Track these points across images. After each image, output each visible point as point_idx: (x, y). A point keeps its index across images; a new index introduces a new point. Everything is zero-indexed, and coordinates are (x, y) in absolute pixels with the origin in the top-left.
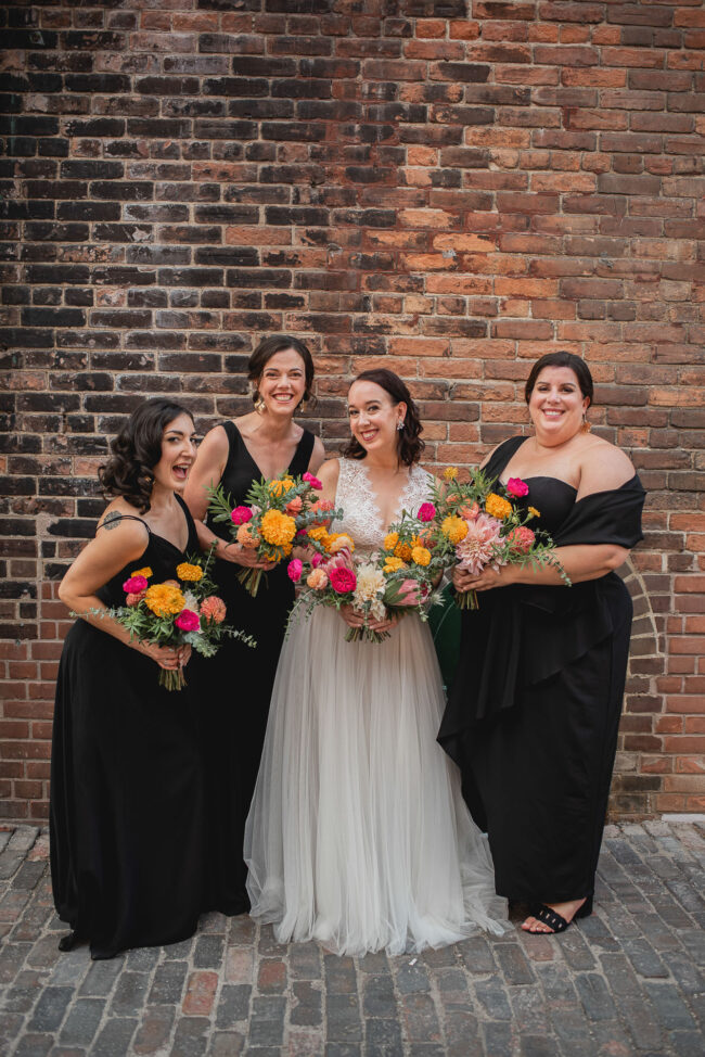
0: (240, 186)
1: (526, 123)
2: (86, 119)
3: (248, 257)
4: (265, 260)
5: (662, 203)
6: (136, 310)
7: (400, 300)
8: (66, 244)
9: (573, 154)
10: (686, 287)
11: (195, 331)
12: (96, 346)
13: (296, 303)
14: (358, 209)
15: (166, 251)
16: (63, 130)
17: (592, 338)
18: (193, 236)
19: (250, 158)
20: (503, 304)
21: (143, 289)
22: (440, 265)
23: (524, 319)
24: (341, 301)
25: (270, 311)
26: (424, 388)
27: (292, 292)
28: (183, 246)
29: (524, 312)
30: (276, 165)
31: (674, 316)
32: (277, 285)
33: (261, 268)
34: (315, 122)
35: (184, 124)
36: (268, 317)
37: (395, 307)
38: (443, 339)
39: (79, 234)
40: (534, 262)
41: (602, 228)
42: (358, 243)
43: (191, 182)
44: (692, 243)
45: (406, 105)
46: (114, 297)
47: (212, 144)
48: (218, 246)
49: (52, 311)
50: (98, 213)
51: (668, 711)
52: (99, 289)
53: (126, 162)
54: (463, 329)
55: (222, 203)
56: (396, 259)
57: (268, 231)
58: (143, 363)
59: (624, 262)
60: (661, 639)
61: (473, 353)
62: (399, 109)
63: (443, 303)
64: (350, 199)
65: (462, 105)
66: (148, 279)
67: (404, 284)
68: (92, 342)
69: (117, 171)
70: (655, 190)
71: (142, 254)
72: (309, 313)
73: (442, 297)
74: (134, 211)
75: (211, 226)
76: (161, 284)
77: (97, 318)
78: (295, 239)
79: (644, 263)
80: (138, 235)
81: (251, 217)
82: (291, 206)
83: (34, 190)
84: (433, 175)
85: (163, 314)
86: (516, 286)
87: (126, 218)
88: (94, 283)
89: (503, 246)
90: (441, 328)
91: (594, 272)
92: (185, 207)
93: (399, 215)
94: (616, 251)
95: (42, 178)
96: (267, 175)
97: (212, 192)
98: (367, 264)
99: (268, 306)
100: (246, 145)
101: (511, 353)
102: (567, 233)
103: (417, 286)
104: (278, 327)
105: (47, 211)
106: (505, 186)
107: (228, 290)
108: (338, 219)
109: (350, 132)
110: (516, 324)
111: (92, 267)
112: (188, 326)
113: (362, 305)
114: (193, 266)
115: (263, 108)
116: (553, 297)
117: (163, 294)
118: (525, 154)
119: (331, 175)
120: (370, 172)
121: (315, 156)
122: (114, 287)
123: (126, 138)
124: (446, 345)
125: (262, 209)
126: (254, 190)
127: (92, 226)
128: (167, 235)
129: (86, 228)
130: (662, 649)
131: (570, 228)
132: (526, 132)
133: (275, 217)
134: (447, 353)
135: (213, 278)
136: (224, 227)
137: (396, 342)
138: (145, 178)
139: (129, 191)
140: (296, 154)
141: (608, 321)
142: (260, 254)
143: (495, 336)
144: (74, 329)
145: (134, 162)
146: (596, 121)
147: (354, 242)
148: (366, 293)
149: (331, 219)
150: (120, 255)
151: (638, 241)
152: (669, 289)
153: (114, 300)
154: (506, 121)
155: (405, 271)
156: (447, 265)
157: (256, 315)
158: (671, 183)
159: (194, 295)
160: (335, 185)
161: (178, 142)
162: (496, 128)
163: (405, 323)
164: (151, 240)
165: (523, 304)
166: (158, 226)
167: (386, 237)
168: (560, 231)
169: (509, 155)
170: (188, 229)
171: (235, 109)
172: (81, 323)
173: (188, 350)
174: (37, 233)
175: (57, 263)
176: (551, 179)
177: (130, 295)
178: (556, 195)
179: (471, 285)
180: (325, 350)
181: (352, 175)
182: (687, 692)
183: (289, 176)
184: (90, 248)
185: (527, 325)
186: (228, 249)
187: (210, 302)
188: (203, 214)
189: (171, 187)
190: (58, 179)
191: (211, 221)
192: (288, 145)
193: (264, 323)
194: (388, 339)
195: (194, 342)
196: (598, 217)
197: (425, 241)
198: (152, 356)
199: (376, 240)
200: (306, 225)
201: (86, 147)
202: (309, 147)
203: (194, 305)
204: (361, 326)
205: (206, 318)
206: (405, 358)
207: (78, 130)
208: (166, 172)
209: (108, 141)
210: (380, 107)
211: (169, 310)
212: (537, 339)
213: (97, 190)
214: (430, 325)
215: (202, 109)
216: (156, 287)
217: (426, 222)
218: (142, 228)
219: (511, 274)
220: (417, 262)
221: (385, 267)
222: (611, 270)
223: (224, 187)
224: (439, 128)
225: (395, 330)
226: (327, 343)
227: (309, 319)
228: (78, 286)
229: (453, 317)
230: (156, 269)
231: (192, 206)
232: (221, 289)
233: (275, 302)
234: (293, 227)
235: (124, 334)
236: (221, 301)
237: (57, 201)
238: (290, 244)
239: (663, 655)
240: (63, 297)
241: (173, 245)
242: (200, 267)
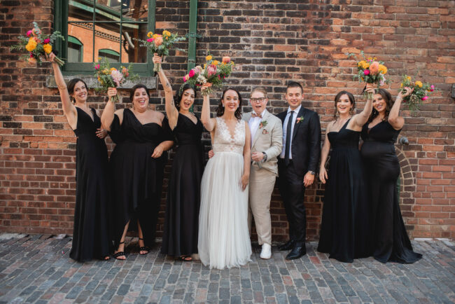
0: (279, 32)
1: (372, 10)
2: (229, 10)
3: (282, 55)
4: (287, 56)
5: (416, 37)
6: (244, 72)
7: (331, 69)
8: (222, 50)
9: (387, 21)
10: (424, 64)
11: (264, 79)
13: (297, 70)
14: (317, 39)
15: (255, 53)
16: (222, 13)
17: (393, 81)
18: (264, 48)
19: (282, 23)
21: (247, 65)
22: (343, 57)
24: (312, 69)
25: (289, 73)
27: (296, 66)
28: (261, 51)
30: (291, 25)
31: (419, 73)
32: (291, 64)
33: (286, 58)
34: (304, 11)
35: (261, 11)
36: (288, 74)
37: (329, 71)
38: (344, 82)
39: (226, 47)
41: (397, 45)
43: (263, 30)
44: (426, 50)
45: (333, 5)
47: (270, 18)
48: (272, 51)
50: (233, 40)
51: (417, 203)
53: (242, 24)
54: (351, 78)
55: (273, 37)
56: (329, 56)
57: (288, 46)
58: (247, 89)
59: (403, 56)
60: (415, 180)
61: (354, 86)
62: (331, 7)
63: (345, 70)
64: (314, 36)
65: (351, 5)
66: (249, 62)
67: (332, 64)
68: (231, 82)
69: (239, 27)
70: (414, 32)
71: (247, 54)
72: (301, 73)
73: (344, 68)
74: (245, 40)
75: (269, 45)
77: (232, 75)
78: (297, 49)
79: (410, 57)
80: (246, 47)
81: (282, 42)
82: (296, 38)
83: (212, 33)
84: (342, 28)
85: (254, 73)
87: (242, 42)
89: (365, 51)
90: (344, 78)
91: (394, 59)
92: (261, 39)
93: (331, 41)
94: (401, 53)
95: (215, 29)
96: (288, 28)
97: (270, 34)
98: (320, 57)
99: (288, 71)
100: (281, 18)
102: (385, 47)
103: (336, 64)
104: (291, 78)
105: (216, 40)
106: (365, 32)
107: (275, 65)
108: (311, 42)
109: (315, 14)
112: (262, 77)
113: (318, 71)
114: (264, 58)
115: (287, 6)
117: (254, 67)
118: (372, 21)
119: (309, 28)
120: (321, 27)
121: (304, 22)
122: (238, 64)
123: (242, 16)
124: (345, 84)
125: (286, 39)
126: (284, 33)
127: (231, 44)
128: (255, 48)
129: (229, 45)
130: (415, 183)
131: (386, 45)
132: (372, 14)
133: (290, 42)
134: (346, 86)
135: (270, 62)
136: (274, 45)
137: (329, 82)
138: (248, 29)
139: (243, 33)
140: (297, 21)
141: (398, 76)
142: (285, 54)
145: (245, 24)
146: (395, 10)
147: (316, 50)
148: (320, 66)
149: (308, 42)
150: (240, 54)
151: (408, 49)
152: (418, 65)
153: (238, 69)
154: (366, 10)
155: (332, 60)
156: (346, 58)
157: (284, 74)
158: (419, 30)
159: (264, 67)
160: (310, 31)
161: (259, 17)
162: (362, 13)
163: (332, 76)
164: (250, 49)
166: (252, 45)
167: (326, 48)
168: (383, 46)
169: (366, 21)
170: (262, 46)
171: (278, 7)
174: (213, 47)
175: (219, 56)
176: (380, 29)
177: (243, 67)
178: (381, 34)
179: (354, 64)
180: (306, 85)
181: (316, 28)
182: (423, 197)
183: (295, 28)
184: (230, 52)
186: (275, 52)
187: (269, 69)
188: (267, 41)
189: (257, 32)
190: (220, 29)
191: (270, 43)
192: (295, 19)
193: (287, 76)
194: (327, 81)
195: (264, 83)
196: (395, 42)
197: (339, 50)
198: (250, 87)
199: (323, 49)
200: (300, 44)
201: (229, 19)
202: (301, 19)
203: (264, 70)
204: (318, 77)
205: (268, 74)
206: (332, 88)
207: (226, 13)
208: (255, 27)
209: (237, 17)
210: (325, 6)
211: (256, 72)
213: (232, 33)
214: (340, 77)
215: (267, 7)
216: (252, 64)
217: (339, 43)
218: (247, 45)
220: (336, 56)
221: (326, 58)
222: (399, 59)
223: (274, 32)
224: (345, 12)
225: (329, 79)
226: (307, 83)
227: (301, 75)
229: (348, 74)
230: (252, 59)
231: (264, 38)
232: (272, 65)
233: (290, 69)
234: (297, 45)
235: (241, 80)
236: (273, 69)
237: (219, 37)
238: (295, 51)
239: (415, 185)
241: (257, 51)
242: (266, 58)
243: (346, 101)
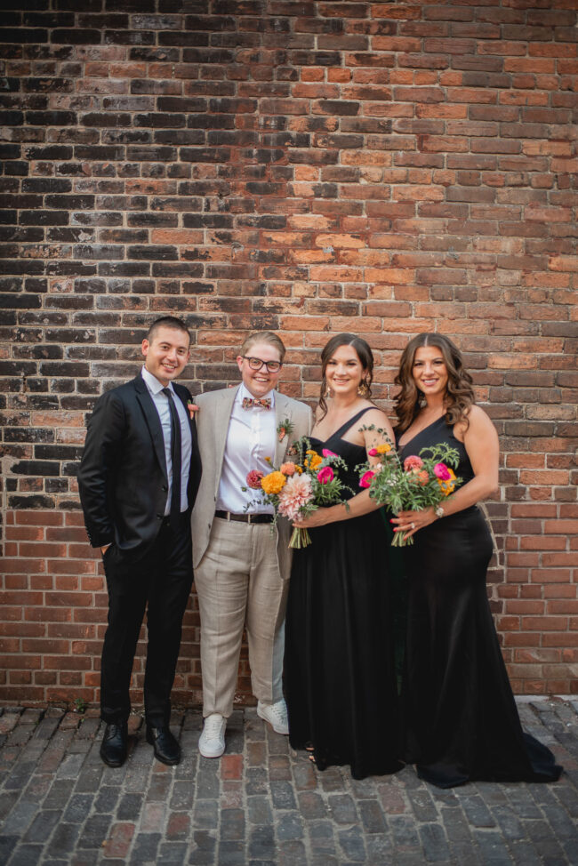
0: (163, 198)
1: (388, 146)
2: (42, 146)
3: (169, 253)
4: (183, 256)
5: (497, 209)
6: (81, 295)
7: (290, 286)
8: (26, 243)
9: (426, 171)
10: (517, 274)
11: (128, 312)
12: (49, 323)
13: (207, 289)
14: (256, 215)
15: (105, 249)
16: (24, 154)
17: (443, 315)
18: (126, 236)
19: (171, 176)
20: (372, 289)
21: (86, 279)
22: (321, 258)
23: (387, 301)
24: (243, 288)
25: (187, 296)
26: (309, 356)
27: (204, 280)
28: (118, 245)
29: (388, 296)
30: (191, 181)
31: (507, 297)
32: (193, 275)
33: (180, 262)
34: (222, 147)
35: (118, 149)
36: (186, 301)
37: (286, 292)
38: (324, 317)
39: (37, 236)
40: (396, 255)
41: (449, 228)
42: (256, 242)
43: (124, 195)
44: (521, 240)
45: (294, 133)
46: (63, 285)
47: (141, 164)
48: (145, 245)
49: (14, 296)
50: (51, 219)
51: (508, 613)
52: (51, 278)
53: (73, 180)
54: (340, 309)
55: (149, 211)
56: (286, 254)
57: (185, 232)
58: (87, 337)
59: (467, 255)
60: (501, 555)
61: (348, 328)
62: (288, 137)
63: (324, 289)
64: (249, 207)
65: (338, 133)
66: (90, 271)
67: (292, 274)
68: (46, 320)
69: (66, 186)
70: (491, 198)
71: (86, 251)
72: (218, 296)
73: (323, 284)
74: (80, 218)
75: (139, 229)
76: (100, 275)
77: (50, 302)
78: (206, 239)
79: (484, 256)
80: (82, 236)
81: (170, 222)
82: (203, 213)
84: (315, 188)
85: (102, 299)
86: (382, 275)
87: (73, 224)
88: (48, 274)
89: (371, 243)
90: (323, 308)
91: (444, 263)
92: (119, 214)
93: (288, 220)
94: (461, 246)
95: (7, 192)
96: (184, 189)
97: (141, 202)
98: (263, 258)
99: (185, 292)
100: (168, 165)
101: (378, 328)
102: (422, 232)
103: (303, 275)
105: (11, 218)
106: (372, 197)
107: (154, 279)
108: (240, 223)
109: (249, 155)
110: (382, 304)
111: (46, 261)
112: (122, 307)
113: (260, 291)
114: (126, 260)
115: (180, 137)
116: (411, 283)
117: (103, 283)
118: (387, 171)
119: (235, 188)
120: (265, 186)
121: (222, 173)
122: (64, 277)
123: (74, 161)
124: (326, 322)
125: (180, 216)
126: (174, 200)
127: (46, 229)
128: (106, 236)
129: (42, 232)
130: (502, 563)
131: (424, 229)
132: (388, 154)
133: (191, 222)
134: (327, 328)
135: (142, 270)
136: (150, 230)
137: (286, 320)
138: (88, 192)
139: (76, 202)
140: (207, 172)
141: (455, 302)
142: (178, 251)
143: (365, 314)
144: (32, 311)
145: (80, 179)
146: (444, 145)
147: (252, 241)
148: (263, 281)
149: (234, 223)
150: (68, 253)
151: (478, 239)
152: (503, 276)
153: (64, 288)
154: (373, 145)
155: (294, 264)
156: (326, 259)
157: (175, 299)
158: (504, 193)
159: (127, 283)
160: (238, 196)
161: (114, 163)
162: (365, 151)
163: (293, 304)
164: (93, 240)
165: (387, 289)
166: (98, 229)
167: (279, 237)
168: (416, 231)
169: (375, 172)
170: (122, 232)
171: (159, 138)
172: (38, 305)
173: (122, 327)
174: (3, 235)
175: (19, 258)
176: (409, 191)
177: (76, 283)
178: (412, 203)
179: (346, 275)
180: (230, 326)
181: (252, 188)
182: (522, 597)
183: (201, 189)
184: (45, 246)
185: (391, 305)
186: (153, 247)
187: (140, 288)
188: (134, 220)
189: (109, 198)
190: (20, 193)
191: (139, 225)
192: (201, 166)
193: (182, 305)
194: (280, 317)
195: (127, 320)
196: (446, 220)
197: (309, 240)
198: (94, 331)
199: (270, 239)
200: (214, 228)
201: (42, 168)
202: (217, 166)
203: (126, 291)
204: (259, 307)
205: (136, 301)
206: (294, 332)
207: (35, 154)
208: (104, 187)
209: (60, 163)
210: (273, 135)
211: (107, 295)
212: (398, 316)
213: (50, 201)
214: (314, 306)
215: (133, 138)
216: (97, 277)
217: (310, 225)
218: (86, 231)
219: (377, 265)
220: (303, 256)
221: (277, 260)
222: (457, 262)
223: (150, 198)
224: (320, 151)
225: (286, 310)
226: (232, 320)
227: (218, 302)
228: (35, 277)
229: (332, 300)
230: (97, 263)
231: (125, 214)
232: (148, 279)
233: (190, 288)
234: (205, 230)
235: (72, 314)
236: (149, 288)
237: (19, 210)
238: (203, 243)
239: (504, 568)
240: (23, 286)
241: (110, 244)
242: (132, 261)
243: (350, 363)
